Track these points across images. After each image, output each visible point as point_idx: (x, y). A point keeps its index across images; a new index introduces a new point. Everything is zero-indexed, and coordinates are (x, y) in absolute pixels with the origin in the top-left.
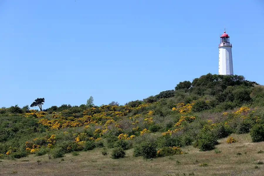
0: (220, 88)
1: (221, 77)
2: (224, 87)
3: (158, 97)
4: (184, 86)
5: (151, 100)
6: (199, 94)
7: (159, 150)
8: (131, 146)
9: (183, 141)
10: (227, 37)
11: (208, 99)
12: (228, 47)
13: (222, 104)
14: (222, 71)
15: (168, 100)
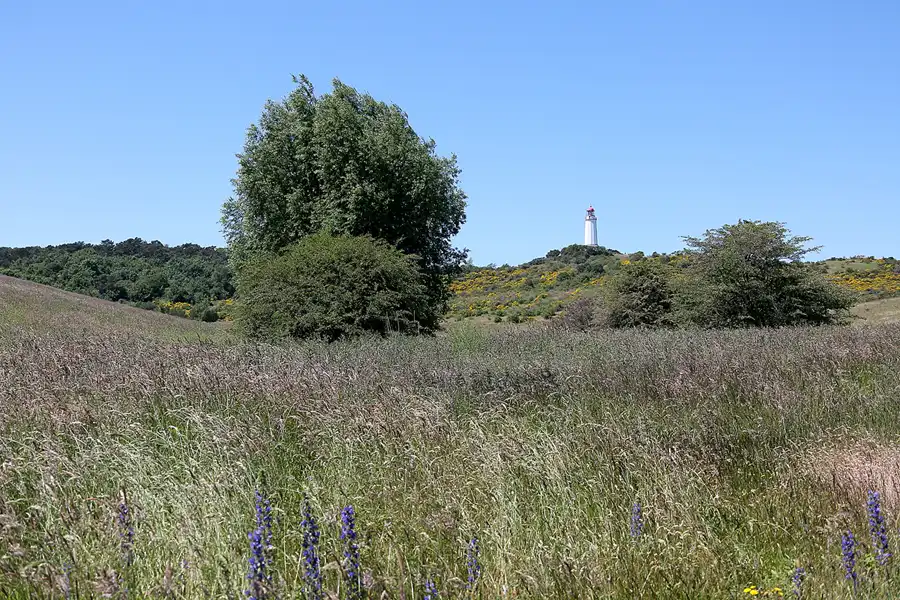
0: (584, 257)
1: (586, 247)
2: (587, 257)
3: (531, 263)
4: (554, 254)
5: (524, 267)
6: (566, 262)
7: (520, 318)
8: (506, 314)
9: (536, 313)
10: (593, 210)
11: (572, 268)
12: (594, 220)
13: (581, 274)
14: (588, 241)
15: (539, 266)
